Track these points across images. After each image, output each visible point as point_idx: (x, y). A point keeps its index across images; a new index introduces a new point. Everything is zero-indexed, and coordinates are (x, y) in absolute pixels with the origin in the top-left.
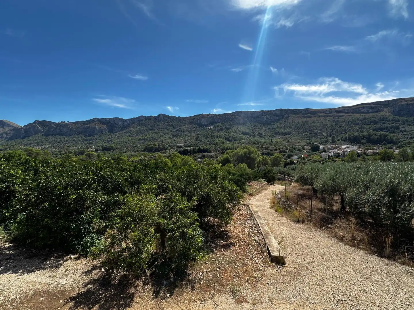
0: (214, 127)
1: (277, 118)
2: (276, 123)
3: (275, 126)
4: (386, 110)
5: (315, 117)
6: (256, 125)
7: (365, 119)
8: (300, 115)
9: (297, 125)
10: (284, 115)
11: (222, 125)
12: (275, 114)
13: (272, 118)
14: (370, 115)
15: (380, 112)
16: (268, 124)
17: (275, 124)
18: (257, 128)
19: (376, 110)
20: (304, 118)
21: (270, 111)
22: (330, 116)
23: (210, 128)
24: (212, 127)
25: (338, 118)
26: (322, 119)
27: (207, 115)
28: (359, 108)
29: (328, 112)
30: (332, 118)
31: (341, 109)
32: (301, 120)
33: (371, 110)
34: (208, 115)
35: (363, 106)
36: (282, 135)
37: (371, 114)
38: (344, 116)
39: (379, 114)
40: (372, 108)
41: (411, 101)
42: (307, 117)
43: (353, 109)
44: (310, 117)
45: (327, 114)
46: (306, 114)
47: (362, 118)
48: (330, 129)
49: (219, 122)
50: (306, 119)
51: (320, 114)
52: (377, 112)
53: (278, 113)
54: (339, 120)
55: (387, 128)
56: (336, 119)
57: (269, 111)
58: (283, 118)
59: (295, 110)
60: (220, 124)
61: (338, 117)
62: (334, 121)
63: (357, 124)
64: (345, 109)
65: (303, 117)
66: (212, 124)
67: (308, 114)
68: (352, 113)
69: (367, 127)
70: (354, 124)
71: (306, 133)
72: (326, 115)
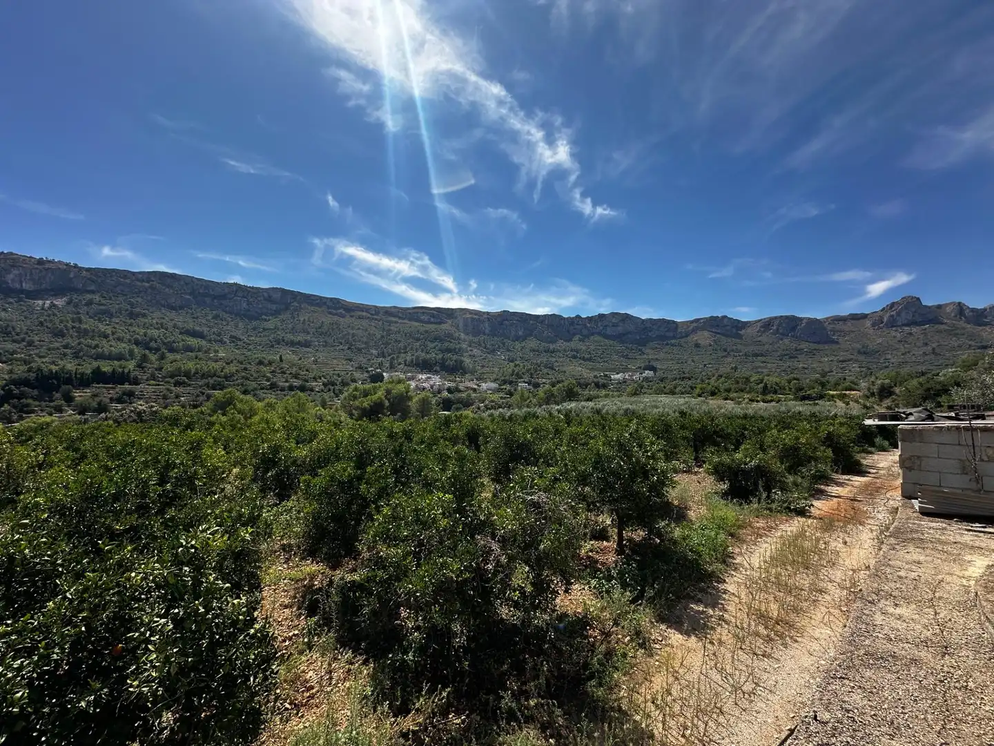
0: (69, 303)
1: (274, 307)
2: (271, 317)
3: (270, 325)
4: (450, 322)
5: (352, 316)
6: (219, 316)
7: (426, 332)
8: (323, 309)
9: (320, 328)
10: (290, 303)
11: (104, 302)
12: (270, 297)
13: (260, 306)
14: (432, 327)
15: (443, 325)
16: (251, 318)
17: (269, 320)
18: (224, 323)
19: (439, 320)
20: (331, 316)
21: (256, 288)
22: (376, 319)
23: (53, 306)
24: (60, 302)
25: (390, 325)
26: (365, 323)
27: (33, 260)
28: (417, 313)
29: (374, 312)
30: (380, 323)
31: (393, 310)
32: (327, 320)
33: (432, 319)
34: (40, 262)
35: (424, 310)
36: (293, 347)
37: (433, 325)
38: (396, 322)
39: (444, 326)
40: (433, 316)
41: (476, 314)
42: (336, 314)
43: (410, 313)
44: (343, 317)
45: (372, 314)
46: (336, 309)
47: (422, 329)
48: (381, 342)
49: (93, 292)
50: (336, 318)
51: (360, 313)
52: (440, 323)
53: (277, 296)
54: (392, 328)
55: (455, 349)
56: (387, 328)
57: (253, 288)
58: (287, 309)
59: (312, 298)
60: (97, 298)
61: (390, 322)
62: (384, 329)
63: (418, 340)
64: (399, 312)
65: (330, 313)
66: (58, 292)
67: (339, 308)
68: (410, 320)
69: (431, 345)
70: (414, 338)
71: (341, 347)
72: (369, 315)
